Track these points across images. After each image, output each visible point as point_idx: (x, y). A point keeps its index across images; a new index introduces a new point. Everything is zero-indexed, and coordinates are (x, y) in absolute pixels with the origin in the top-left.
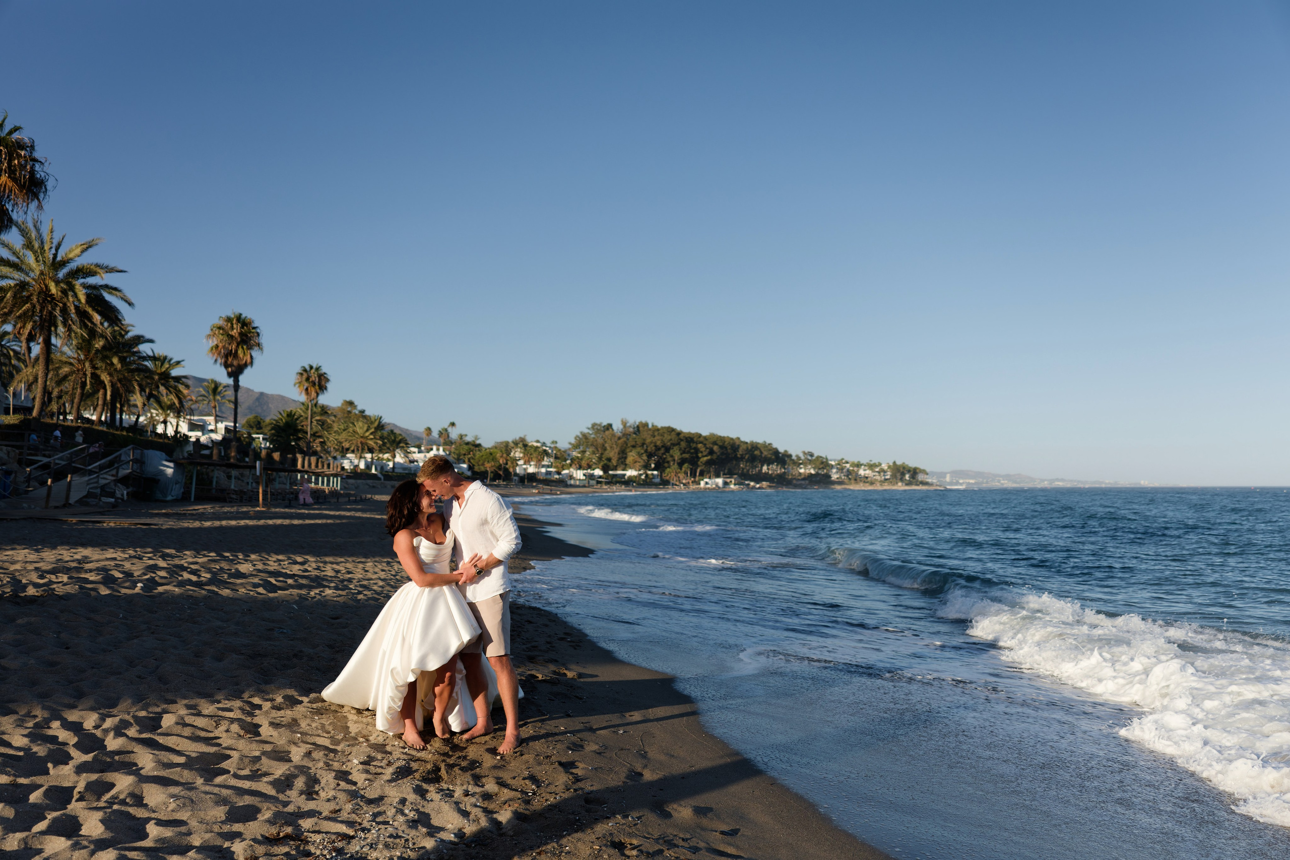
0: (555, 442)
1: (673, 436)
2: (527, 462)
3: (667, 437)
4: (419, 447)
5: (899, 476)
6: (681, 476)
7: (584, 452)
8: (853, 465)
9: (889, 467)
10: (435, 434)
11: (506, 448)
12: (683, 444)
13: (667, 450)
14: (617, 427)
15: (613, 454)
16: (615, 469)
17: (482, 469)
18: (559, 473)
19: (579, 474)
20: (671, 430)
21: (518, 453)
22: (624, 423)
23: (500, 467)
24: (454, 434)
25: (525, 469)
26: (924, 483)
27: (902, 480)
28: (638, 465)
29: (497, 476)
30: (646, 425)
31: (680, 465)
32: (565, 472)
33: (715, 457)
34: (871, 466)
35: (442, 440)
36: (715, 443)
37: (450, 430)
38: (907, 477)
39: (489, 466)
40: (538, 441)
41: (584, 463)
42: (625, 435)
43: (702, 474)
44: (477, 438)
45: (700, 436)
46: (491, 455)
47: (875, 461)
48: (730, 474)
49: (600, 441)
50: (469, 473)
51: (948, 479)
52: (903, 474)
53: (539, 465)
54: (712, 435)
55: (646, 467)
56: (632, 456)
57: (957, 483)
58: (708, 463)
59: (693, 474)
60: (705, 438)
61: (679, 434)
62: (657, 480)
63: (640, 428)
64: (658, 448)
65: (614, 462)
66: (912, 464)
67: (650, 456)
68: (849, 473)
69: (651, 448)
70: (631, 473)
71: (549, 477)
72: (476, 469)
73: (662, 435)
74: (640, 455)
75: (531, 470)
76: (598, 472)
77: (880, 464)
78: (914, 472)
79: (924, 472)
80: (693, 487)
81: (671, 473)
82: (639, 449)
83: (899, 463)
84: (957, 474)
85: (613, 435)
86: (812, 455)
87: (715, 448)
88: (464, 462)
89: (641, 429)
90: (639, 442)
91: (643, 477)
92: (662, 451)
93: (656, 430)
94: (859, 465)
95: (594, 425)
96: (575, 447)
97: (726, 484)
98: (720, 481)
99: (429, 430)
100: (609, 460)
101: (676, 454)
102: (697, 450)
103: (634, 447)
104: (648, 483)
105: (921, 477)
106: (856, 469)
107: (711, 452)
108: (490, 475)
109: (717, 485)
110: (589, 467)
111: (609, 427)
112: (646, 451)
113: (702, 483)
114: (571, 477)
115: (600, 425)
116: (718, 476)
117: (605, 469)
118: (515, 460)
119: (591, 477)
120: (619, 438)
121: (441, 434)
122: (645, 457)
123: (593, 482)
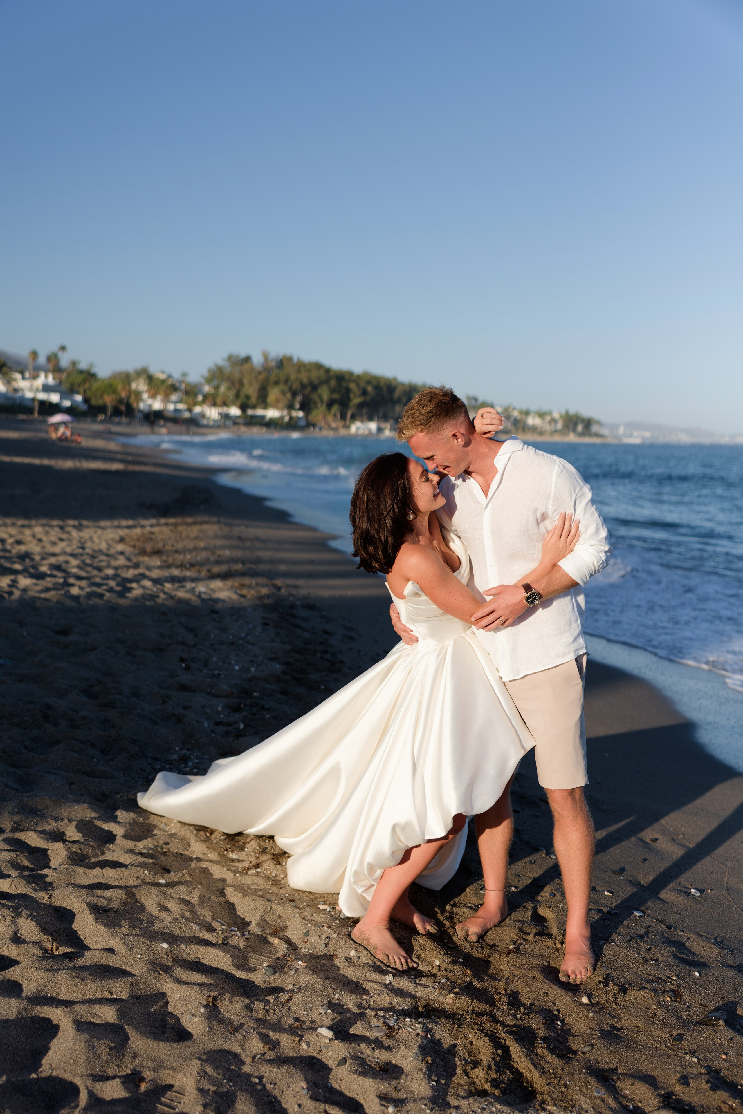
0: (184, 375)
1: (322, 373)
2: (153, 396)
3: (315, 375)
4: (22, 372)
5: (571, 426)
6: (330, 418)
7: (217, 388)
8: (521, 412)
9: (561, 416)
10: (42, 360)
11: (127, 378)
12: (333, 383)
13: (314, 388)
14: (257, 360)
15: (251, 390)
16: (254, 407)
17: (100, 402)
18: (190, 410)
19: (213, 413)
20: (318, 366)
21: (140, 385)
22: (266, 356)
23: (121, 401)
24: (65, 361)
25: (150, 406)
26: (597, 435)
27: (574, 430)
28: (281, 405)
29: (117, 412)
30: (290, 359)
31: (330, 405)
32: (197, 409)
33: (368, 398)
34: (541, 415)
35: (50, 366)
36: (369, 382)
37: (60, 354)
38: (580, 428)
39: (109, 400)
40: (163, 372)
41: (219, 400)
42: (266, 369)
43: (353, 418)
44: (91, 365)
45: (351, 374)
46: (110, 387)
47: (545, 408)
48: (385, 418)
49: (237, 375)
50: (84, 407)
51: (621, 430)
52: (575, 425)
53: (166, 399)
54: (366, 374)
55: (290, 407)
56: (274, 394)
57: (631, 436)
58: (361, 406)
59: (343, 417)
60: (359, 377)
61: (328, 371)
62: (303, 423)
63: (282, 363)
64: (303, 386)
65: (253, 400)
66: (586, 413)
67: (294, 394)
68: (516, 422)
69: (296, 386)
70: (272, 413)
71: (178, 415)
72: (93, 402)
73: (309, 371)
74: (283, 393)
75: (157, 405)
76: (235, 411)
77: (550, 413)
78: (588, 423)
79: (599, 423)
80: (343, 432)
81: (318, 414)
82: (282, 387)
83: (572, 411)
84: (632, 426)
85: (252, 369)
86: (476, 400)
87: (370, 389)
88: (78, 393)
89: (285, 364)
90: (282, 378)
91: (287, 419)
92: (309, 389)
93: (301, 366)
94: (527, 413)
95: (230, 358)
96: (209, 380)
97: (380, 430)
98: (373, 426)
99: (34, 354)
100: (248, 397)
101: (325, 393)
102: (348, 390)
103: (276, 383)
104: (292, 425)
105: (594, 428)
106: (524, 417)
107: (364, 393)
108: (109, 411)
109: (370, 431)
110: (225, 404)
111: (247, 359)
112: (290, 389)
113: (353, 429)
114: (203, 416)
115: (238, 356)
116: (371, 419)
117: (244, 408)
118: (138, 394)
119: (226, 417)
120: (260, 373)
121: (49, 359)
122: (289, 395)
123: (229, 423)
